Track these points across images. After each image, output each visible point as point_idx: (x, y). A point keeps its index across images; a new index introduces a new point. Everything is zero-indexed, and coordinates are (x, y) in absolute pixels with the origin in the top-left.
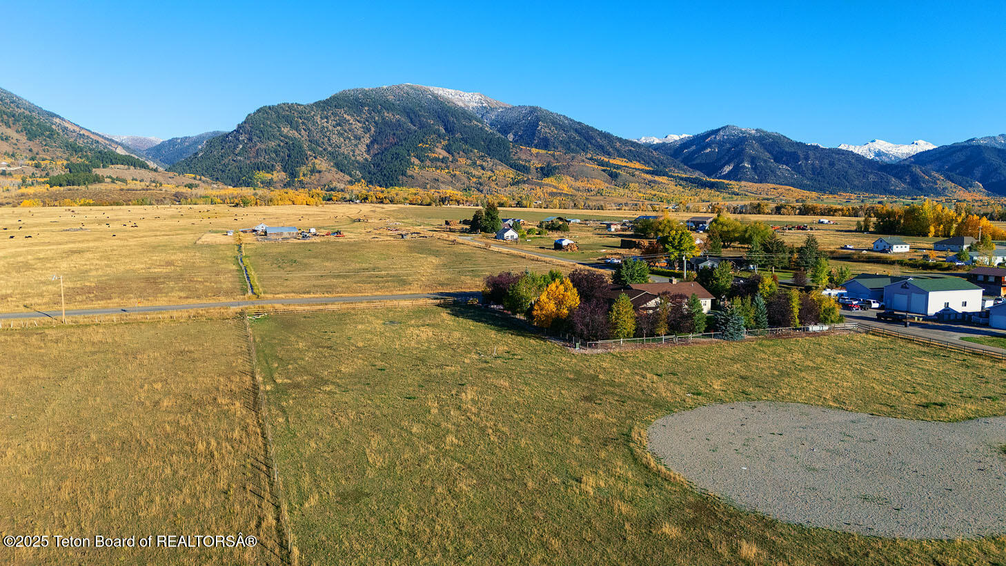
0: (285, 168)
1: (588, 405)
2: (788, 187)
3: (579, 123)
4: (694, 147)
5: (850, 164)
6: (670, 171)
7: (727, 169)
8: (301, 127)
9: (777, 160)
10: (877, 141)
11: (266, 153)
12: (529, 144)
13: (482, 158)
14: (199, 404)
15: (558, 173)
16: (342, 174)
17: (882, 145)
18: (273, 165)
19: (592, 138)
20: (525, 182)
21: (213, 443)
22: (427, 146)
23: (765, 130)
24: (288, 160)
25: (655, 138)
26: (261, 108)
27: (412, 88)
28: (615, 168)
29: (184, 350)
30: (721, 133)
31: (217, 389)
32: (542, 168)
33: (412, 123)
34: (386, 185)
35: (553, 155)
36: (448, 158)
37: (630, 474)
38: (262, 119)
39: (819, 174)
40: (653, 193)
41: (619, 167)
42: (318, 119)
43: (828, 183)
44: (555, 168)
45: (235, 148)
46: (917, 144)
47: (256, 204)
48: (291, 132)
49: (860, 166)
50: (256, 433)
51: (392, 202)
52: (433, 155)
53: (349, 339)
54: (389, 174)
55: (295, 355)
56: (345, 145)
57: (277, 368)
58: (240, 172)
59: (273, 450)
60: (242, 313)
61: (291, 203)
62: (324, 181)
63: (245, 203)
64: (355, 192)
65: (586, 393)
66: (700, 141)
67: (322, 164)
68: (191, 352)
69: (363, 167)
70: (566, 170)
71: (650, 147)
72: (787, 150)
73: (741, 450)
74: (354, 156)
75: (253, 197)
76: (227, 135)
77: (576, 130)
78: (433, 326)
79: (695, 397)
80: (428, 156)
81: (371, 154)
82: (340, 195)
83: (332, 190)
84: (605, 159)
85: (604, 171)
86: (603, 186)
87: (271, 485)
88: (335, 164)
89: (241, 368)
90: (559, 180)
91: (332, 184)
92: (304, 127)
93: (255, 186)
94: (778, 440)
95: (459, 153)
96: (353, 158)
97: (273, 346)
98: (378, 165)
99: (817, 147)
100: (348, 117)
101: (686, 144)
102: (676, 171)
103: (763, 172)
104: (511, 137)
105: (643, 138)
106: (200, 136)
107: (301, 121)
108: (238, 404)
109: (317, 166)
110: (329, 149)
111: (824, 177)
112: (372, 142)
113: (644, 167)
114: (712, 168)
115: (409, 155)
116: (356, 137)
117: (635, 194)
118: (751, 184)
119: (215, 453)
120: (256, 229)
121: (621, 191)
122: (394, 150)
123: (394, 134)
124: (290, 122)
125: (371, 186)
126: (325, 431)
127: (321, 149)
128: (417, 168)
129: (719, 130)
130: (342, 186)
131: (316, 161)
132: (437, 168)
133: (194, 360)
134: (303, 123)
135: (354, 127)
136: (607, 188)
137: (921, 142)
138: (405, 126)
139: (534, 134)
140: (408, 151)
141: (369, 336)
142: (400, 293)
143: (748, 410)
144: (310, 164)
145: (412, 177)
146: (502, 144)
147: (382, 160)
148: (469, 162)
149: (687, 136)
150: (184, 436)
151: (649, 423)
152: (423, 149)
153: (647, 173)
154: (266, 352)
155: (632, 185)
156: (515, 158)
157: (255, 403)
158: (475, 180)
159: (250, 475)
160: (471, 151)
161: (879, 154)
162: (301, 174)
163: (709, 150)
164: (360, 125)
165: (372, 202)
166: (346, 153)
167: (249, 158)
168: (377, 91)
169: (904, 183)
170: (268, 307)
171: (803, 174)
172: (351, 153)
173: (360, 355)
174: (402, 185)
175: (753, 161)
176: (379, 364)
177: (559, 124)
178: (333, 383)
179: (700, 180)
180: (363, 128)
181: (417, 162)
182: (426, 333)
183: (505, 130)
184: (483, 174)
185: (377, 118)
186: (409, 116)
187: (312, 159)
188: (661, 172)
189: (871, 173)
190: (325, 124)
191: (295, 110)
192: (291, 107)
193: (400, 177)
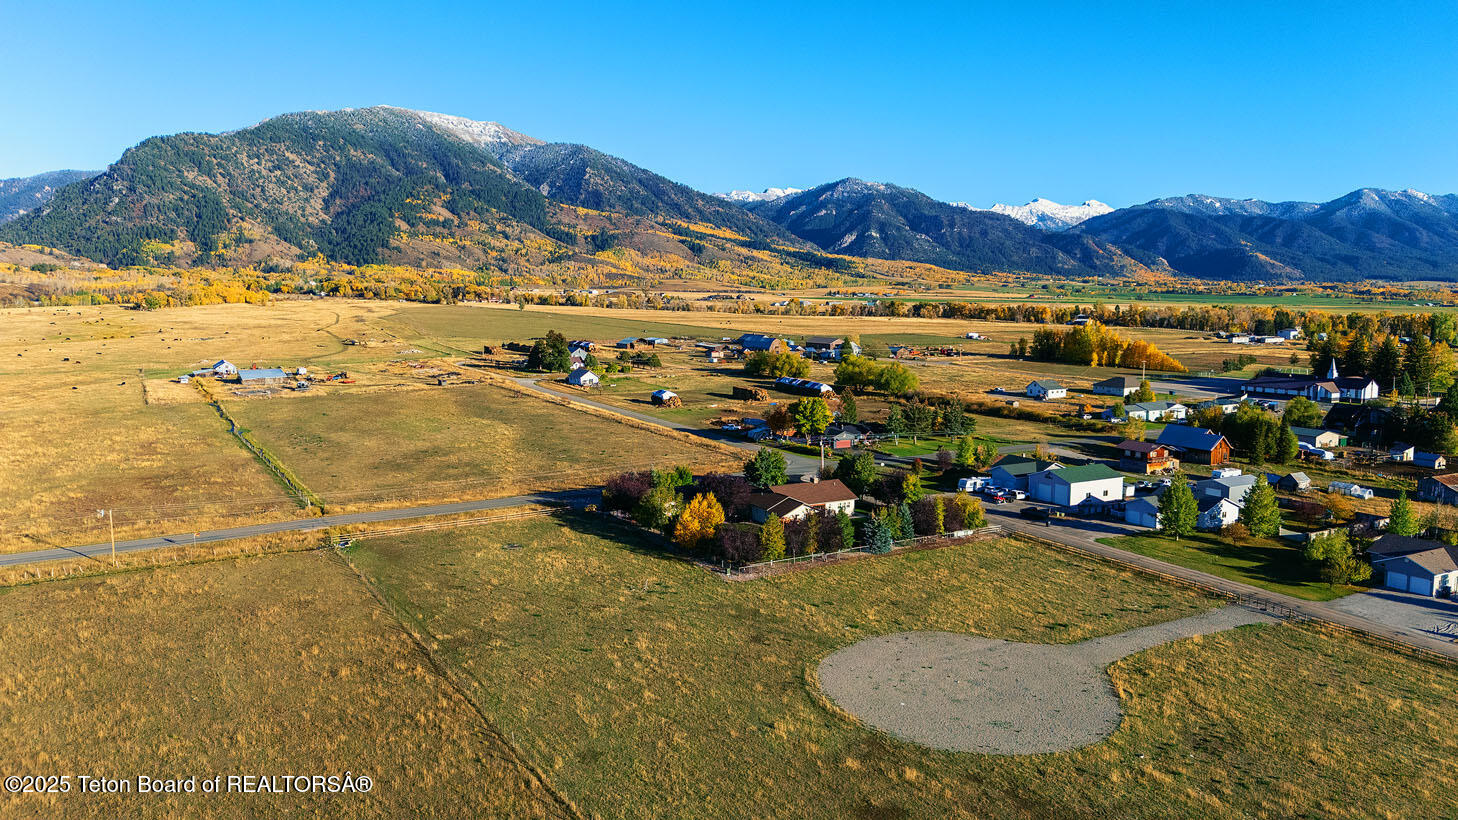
0: (192, 235)
1: (758, 647)
2: (928, 266)
3: (645, 171)
4: (803, 208)
5: (1005, 231)
6: (773, 242)
7: (849, 239)
8: (217, 171)
9: (915, 227)
10: (1040, 200)
11: (159, 210)
12: (571, 199)
13: (502, 220)
15: (618, 245)
16: (287, 245)
17: (1046, 206)
18: (172, 231)
19: (663, 192)
20: (569, 258)
22: (419, 202)
23: (897, 184)
24: (198, 222)
25: (750, 193)
26: (149, 140)
27: (392, 112)
28: (697, 238)
30: (840, 188)
32: (594, 238)
33: (393, 165)
34: (358, 262)
35: (609, 218)
36: (452, 220)
37: (812, 717)
38: (150, 157)
39: (968, 246)
40: (751, 274)
41: (702, 236)
42: (243, 158)
43: (980, 259)
44: (614, 237)
45: (106, 203)
46: (1088, 205)
47: (168, 304)
48: (200, 178)
49: (1020, 236)
52: (430, 216)
53: (477, 573)
54: (362, 244)
55: (431, 600)
56: (289, 198)
57: (425, 620)
58: (118, 241)
62: (257, 256)
63: (150, 303)
64: (312, 278)
65: (753, 633)
66: (811, 199)
67: (253, 229)
69: (319, 233)
70: (628, 241)
71: (745, 206)
72: (927, 212)
73: (899, 687)
74: (303, 216)
75: (161, 293)
76: (92, 180)
77: (640, 181)
78: (561, 548)
79: (853, 630)
80: (420, 217)
81: (332, 214)
82: (291, 281)
83: (272, 270)
84: (683, 224)
85: (683, 242)
86: (683, 264)
88: (275, 228)
90: (619, 254)
91: (271, 260)
92: (221, 170)
93: (148, 267)
94: (928, 674)
95: (468, 214)
96: (302, 220)
98: (344, 231)
99: (964, 210)
100: (292, 157)
101: (793, 202)
102: (781, 242)
103: (896, 244)
104: (545, 189)
105: (734, 193)
107: (215, 161)
109: (246, 233)
110: (264, 205)
111: (974, 251)
112: (331, 195)
113: (737, 237)
114: (827, 237)
115: (392, 216)
116: (306, 187)
117: (726, 276)
118: (880, 261)
121: (708, 271)
122: (367, 208)
123: (367, 183)
124: (198, 163)
125: (333, 263)
127: (250, 205)
128: (405, 236)
129: (837, 184)
130: (288, 264)
131: (244, 225)
132: (435, 235)
134: (219, 164)
135: (302, 171)
136: (688, 267)
137: (1093, 202)
138: (383, 170)
139: (579, 185)
140: (390, 209)
141: (497, 568)
143: (902, 643)
144: (234, 229)
145: (398, 249)
146: (533, 200)
147: (349, 223)
148: (484, 226)
149: (795, 191)
151: (817, 663)
152: (412, 208)
153: (742, 246)
154: (395, 597)
155: (722, 263)
156: (554, 220)
157: (435, 666)
158: (495, 254)
160: (487, 210)
161: (1042, 218)
162: (221, 245)
163: (824, 212)
164: (312, 168)
165: (345, 295)
166: (291, 211)
167: (131, 219)
168: (336, 116)
169: (1074, 258)
171: (947, 246)
172: (300, 212)
174: (382, 262)
175: (882, 228)
176: (531, 608)
177: (616, 172)
179: (814, 256)
180: (316, 172)
181: (404, 226)
182: (559, 561)
183: (536, 178)
184: (507, 246)
185: (338, 158)
186: (388, 156)
187: (238, 222)
188: (760, 243)
189: (1034, 245)
190: (256, 167)
191: (205, 144)
192: (198, 139)
193: (379, 250)
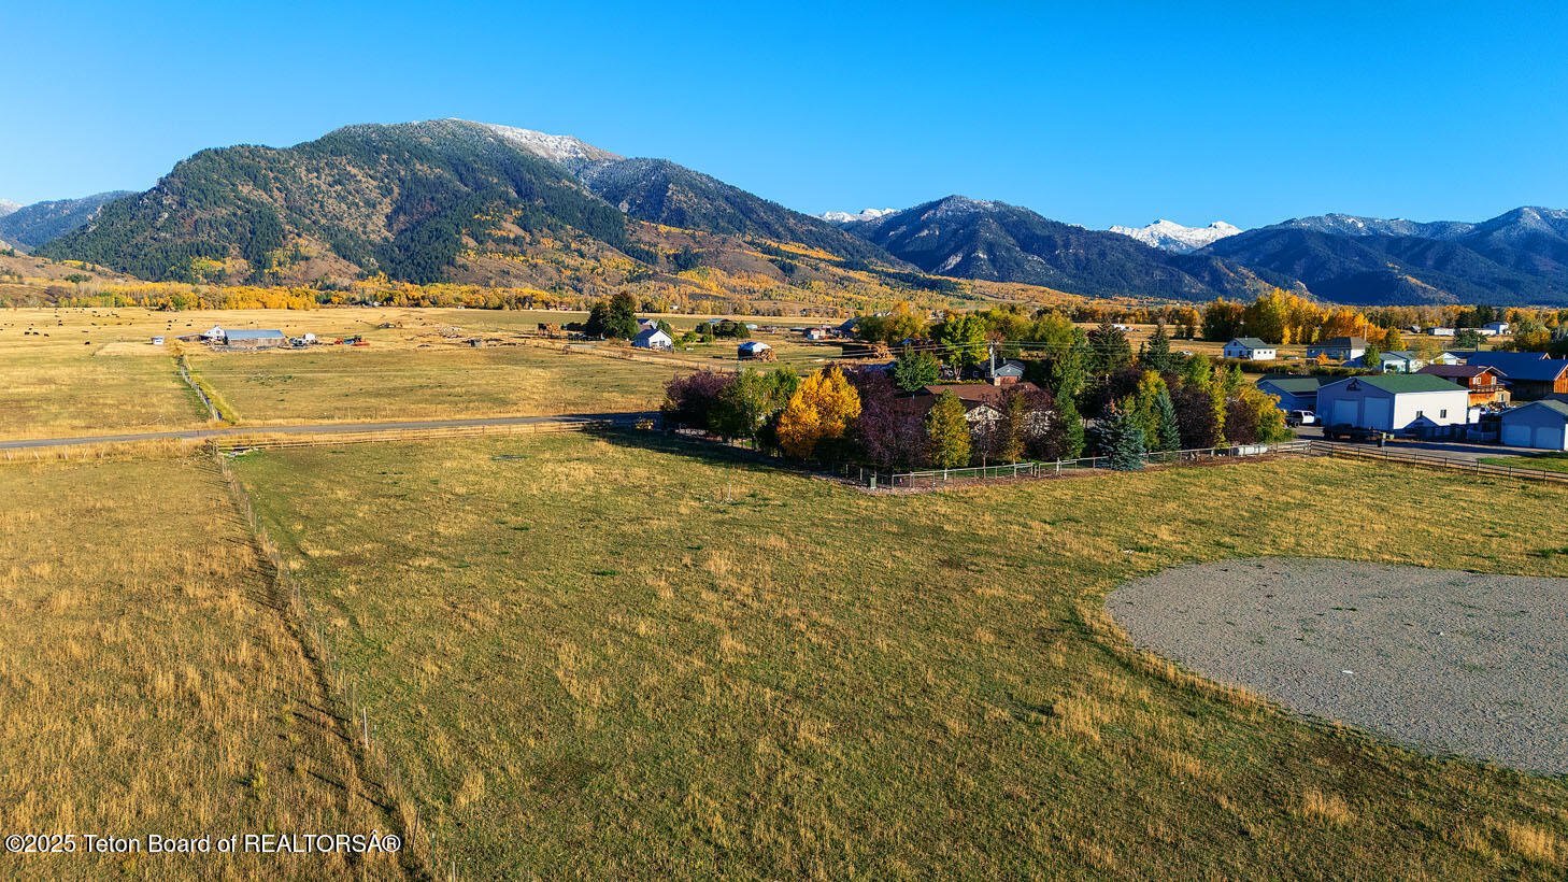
0: (245, 252)
1: (959, 574)
2: (1042, 288)
3: (731, 188)
4: (903, 228)
5: (1127, 254)
6: (871, 263)
7: (954, 261)
8: (274, 185)
9: (1026, 248)
10: (1162, 221)
11: (211, 226)
12: (653, 218)
13: (579, 238)
14: (142, 599)
15: (702, 264)
16: (346, 263)
17: (1169, 228)
18: (224, 247)
19: (752, 210)
20: (650, 277)
21: (192, 674)
22: (488, 218)
23: (1006, 202)
24: (251, 238)
25: (845, 214)
26: (201, 152)
27: (461, 125)
28: (788, 257)
29: (94, 507)
30: (944, 207)
31: (181, 572)
32: (676, 257)
33: (461, 180)
34: (421, 280)
35: (693, 237)
36: (524, 238)
37: (1143, 696)
38: (203, 170)
39: (1085, 268)
40: (847, 295)
41: (794, 256)
42: (303, 172)
43: (1098, 282)
44: (698, 256)
45: (155, 219)
46: (1216, 227)
47: (199, 306)
48: (254, 192)
49: (1142, 257)
50: (290, 652)
51: (434, 304)
52: (499, 233)
53: (435, 482)
54: (426, 263)
55: (334, 509)
56: (350, 215)
57: (303, 532)
58: (166, 258)
59: (338, 684)
60: (207, 449)
61: (260, 305)
62: (314, 274)
63: (179, 305)
64: (368, 292)
65: (940, 555)
66: (912, 219)
67: (310, 246)
68: (109, 510)
69: (381, 251)
70: (714, 258)
71: (838, 226)
72: (1038, 232)
74: (364, 233)
75: (193, 294)
76: (141, 196)
77: (727, 198)
78: (588, 460)
80: (489, 234)
81: (395, 231)
82: (344, 295)
83: (328, 287)
84: (773, 244)
85: (772, 261)
86: (773, 284)
87: (359, 758)
88: (334, 246)
89: (226, 534)
90: (703, 274)
91: (329, 278)
92: (278, 185)
93: (194, 281)
95: (541, 231)
96: (364, 237)
97: (283, 497)
98: (407, 249)
99: (1080, 230)
100: (354, 171)
101: (892, 222)
102: (880, 263)
103: (1005, 265)
104: (624, 207)
105: (828, 214)
106: (91, 199)
107: (272, 175)
108: (234, 595)
109: (302, 250)
110: (323, 221)
111: (1092, 274)
112: (395, 212)
113: (831, 257)
114: (930, 258)
115: (458, 232)
116: (368, 203)
117: (820, 297)
118: (989, 283)
119: (203, 696)
120: (206, 335)
121: (800, 292)
122: (432, 224)
123: (433, 199)
124: (253, 176)
125: (395, 282)
126: (447, 640)
127: (308, 222)
128: (472, 253)
129: (940, 202)
130: (347, 282)
131: (301, 241)
132: (506, 254)
133: (118, 524)
134: (276, 178)
135: (364, 186)
136: (778, 287)
137: (1220, 224)
138: (451, 185)
139: (661, 202)
140: (457, 226)
141: (471, 478)
142: (502, 415)
144: (290, 246)
145: (465, 267)
146: (611, 218)
147: (412, 240)
148: (558, 244)
149: (893, 211)
150: (117, 664)
152: (480, 224)
153: (837, 266)
154: (272, 506)
155: (815, 284)
156: (633, 239)
157: (273, 594)
158: (569, 273)
159: (297, 739)
160: (561, 227)
161: (1165, 240)
162: (275, 263)
163: (926, 232)
164: (375, 183)
165: (400, 305)
166: (351, 228)
167: (180, 235)
168: (403, 128)
169: (1201, 282)
170: (257, 437)
171: (1061, 268)
172: (360, 229)
173: (467, 508)
174: (448, 280)
175: (990, 248)
176: (513, 520)
177: (701, 189)
178: (432, 554)
179: (915, 277)
180: (379, 188)
181: (472, 243)
182: (582, 472)
183: (614, 196)
184: (582, 264)
185: (403, 173)
186: (456, 170)
187: (293, 238)
188: (857, 264)
189: (1157, 267)
190: (315, 182)
191: (261, 157)
192: (254, 152)
193: (445, 268)
